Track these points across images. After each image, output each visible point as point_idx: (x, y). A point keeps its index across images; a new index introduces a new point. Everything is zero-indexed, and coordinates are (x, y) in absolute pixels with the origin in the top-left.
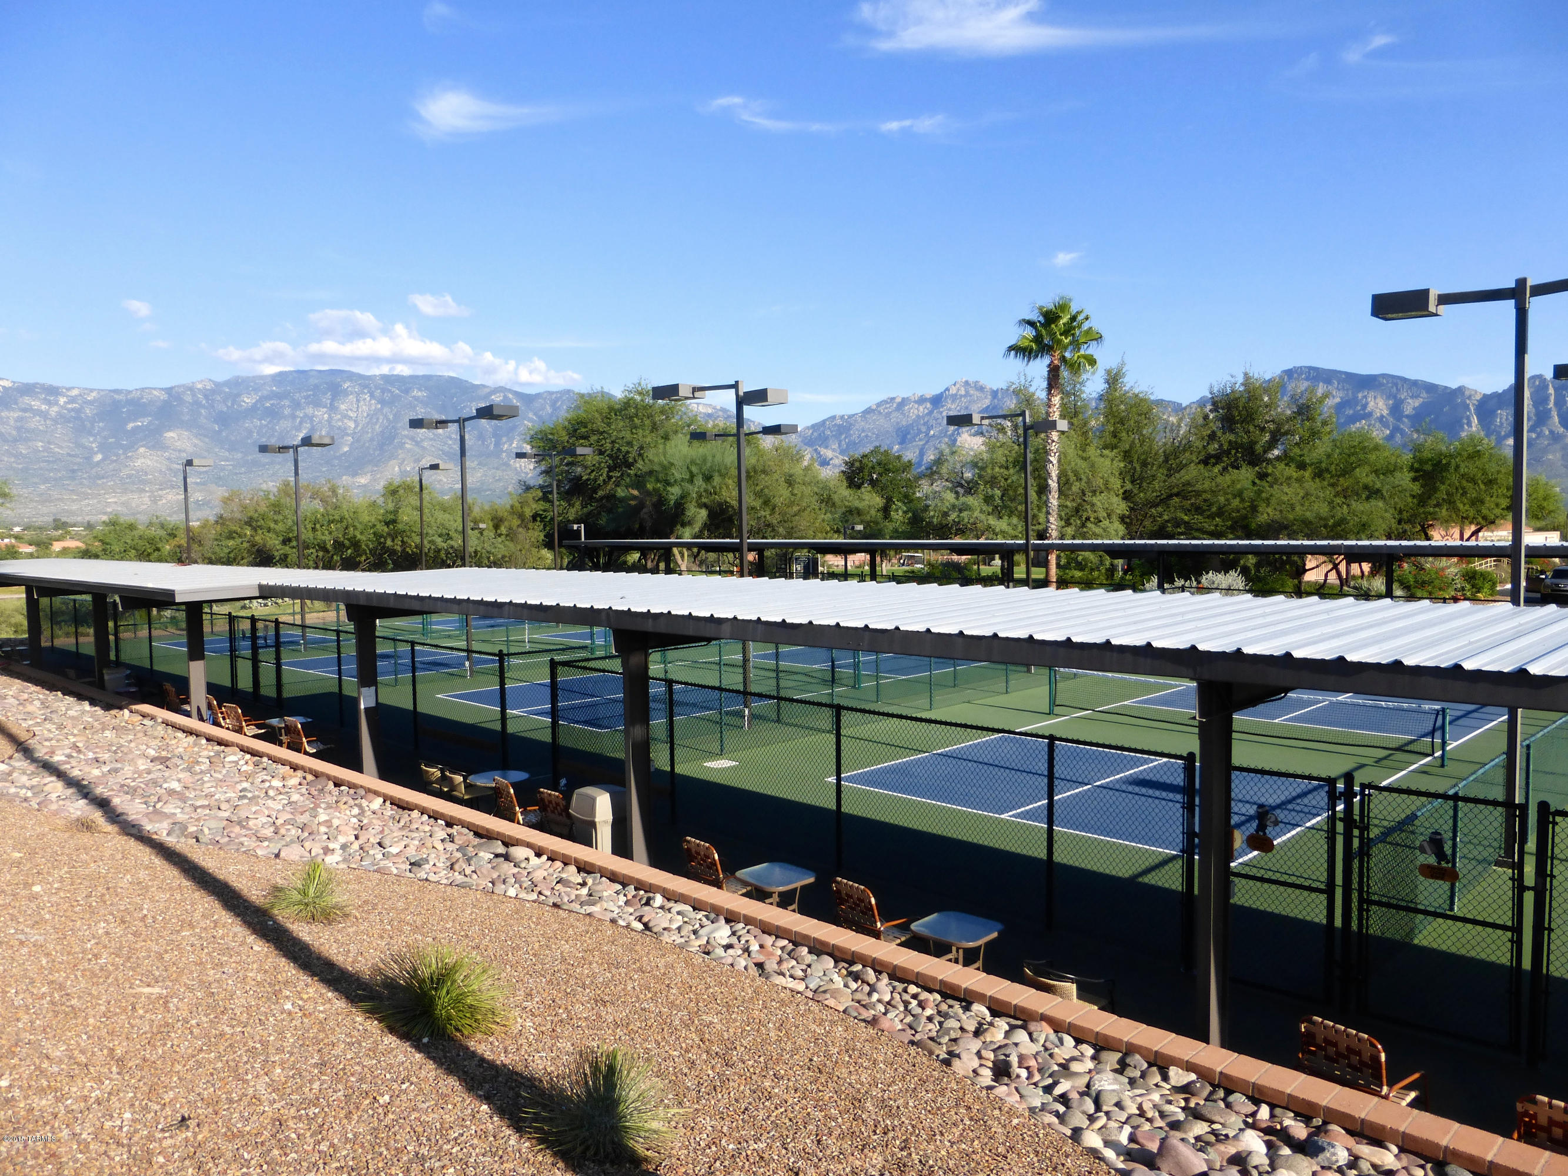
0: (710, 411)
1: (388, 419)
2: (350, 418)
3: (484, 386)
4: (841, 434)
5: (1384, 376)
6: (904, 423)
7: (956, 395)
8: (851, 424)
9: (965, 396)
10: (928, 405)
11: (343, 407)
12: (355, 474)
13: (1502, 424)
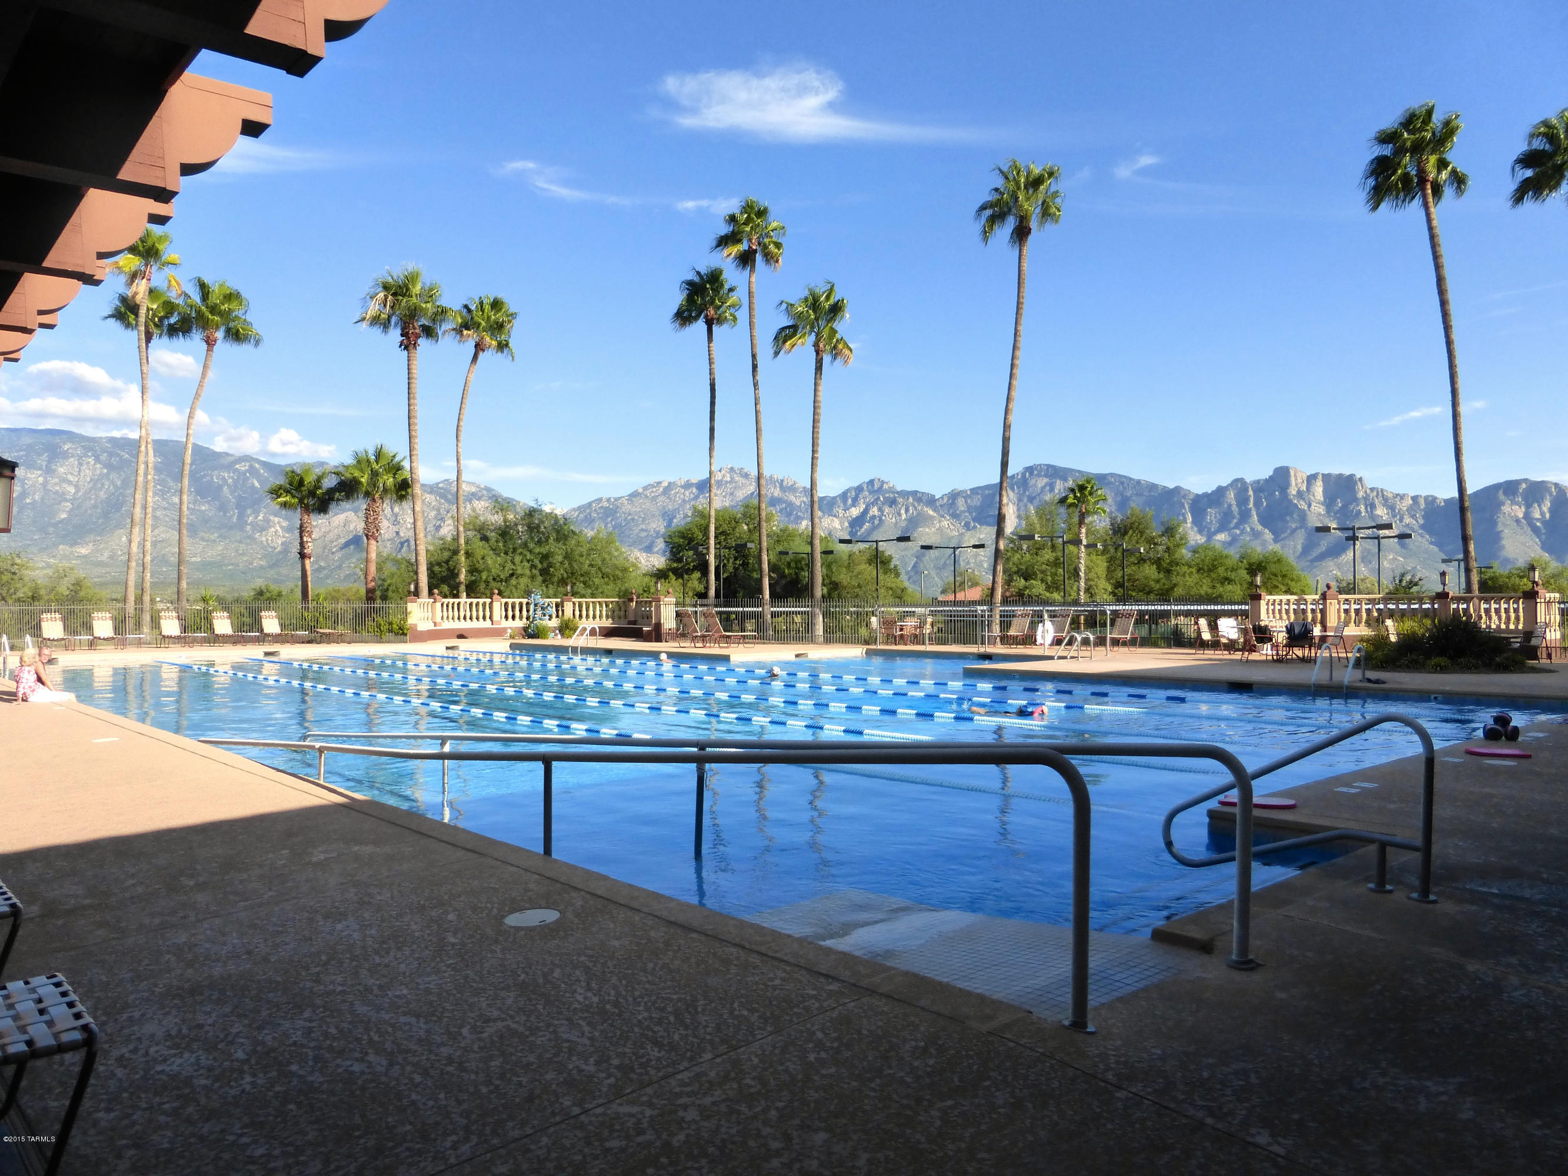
0: (474, 490)
1: (115, 486)
2: (70, 483)
3: (227, 454)
4: (607, 517)
5: (1112, 475)
6: (670, 507)
7: (721, 481)
8: (617, 507)
9: (730, 482)
10: (694, 490)
11: (62, 470)
12: (74, 544)
13: (1211, 521)
